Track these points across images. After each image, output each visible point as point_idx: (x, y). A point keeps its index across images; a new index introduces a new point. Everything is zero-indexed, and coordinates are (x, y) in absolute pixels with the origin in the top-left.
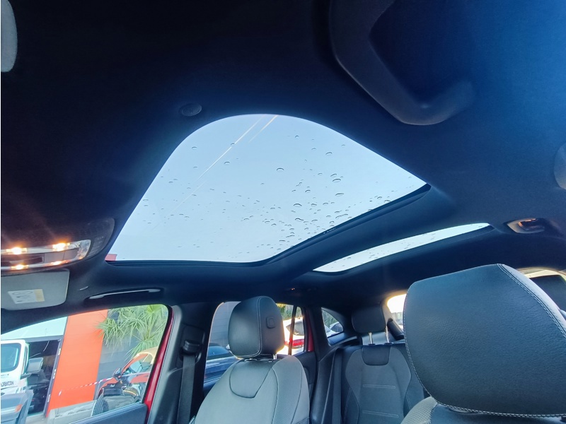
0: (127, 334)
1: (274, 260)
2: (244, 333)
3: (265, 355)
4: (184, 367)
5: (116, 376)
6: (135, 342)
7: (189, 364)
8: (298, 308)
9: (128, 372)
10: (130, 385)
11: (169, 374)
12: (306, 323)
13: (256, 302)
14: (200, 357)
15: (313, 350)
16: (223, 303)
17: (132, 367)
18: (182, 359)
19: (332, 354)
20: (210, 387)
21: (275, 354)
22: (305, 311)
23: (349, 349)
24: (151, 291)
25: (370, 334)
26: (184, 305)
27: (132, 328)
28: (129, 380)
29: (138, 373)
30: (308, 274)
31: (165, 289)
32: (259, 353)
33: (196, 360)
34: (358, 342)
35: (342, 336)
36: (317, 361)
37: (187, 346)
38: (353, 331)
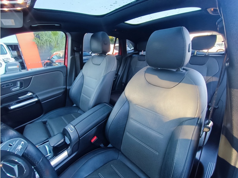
0: (47, 45)
1: (107, 15)
2: (96, 45)
3: (103, 53)
4: (76, 56)
5: (49, 60)
6: (51, 48)
7: (77, 55)
8: (117, 39)
9: (52, 59)
10: (55, 63)
11: (71, 57)
12: (120, 46)
13: (100, 33)
14: (80, 53)
15: (121, 55)
16: (86, 34)
17: (53, 57)
18: (75, 53)
19: (128, 57)
20: (85, 63)
21: (107, 53)
22: (120, 41)
23: (134, 55)
24: (56, 25)
25: (143, 51)
26: (71, 32)
27: (48, 43)
28: (54, 61)
29: (57, 59)
30: (122, 24)
31: (62, 25)
32: (101, 52)
33: (79, 54)
34: (138, 54)
35: (133, 51)
36: (122, 58)
37: (75, 49)
38: (137, 50)
